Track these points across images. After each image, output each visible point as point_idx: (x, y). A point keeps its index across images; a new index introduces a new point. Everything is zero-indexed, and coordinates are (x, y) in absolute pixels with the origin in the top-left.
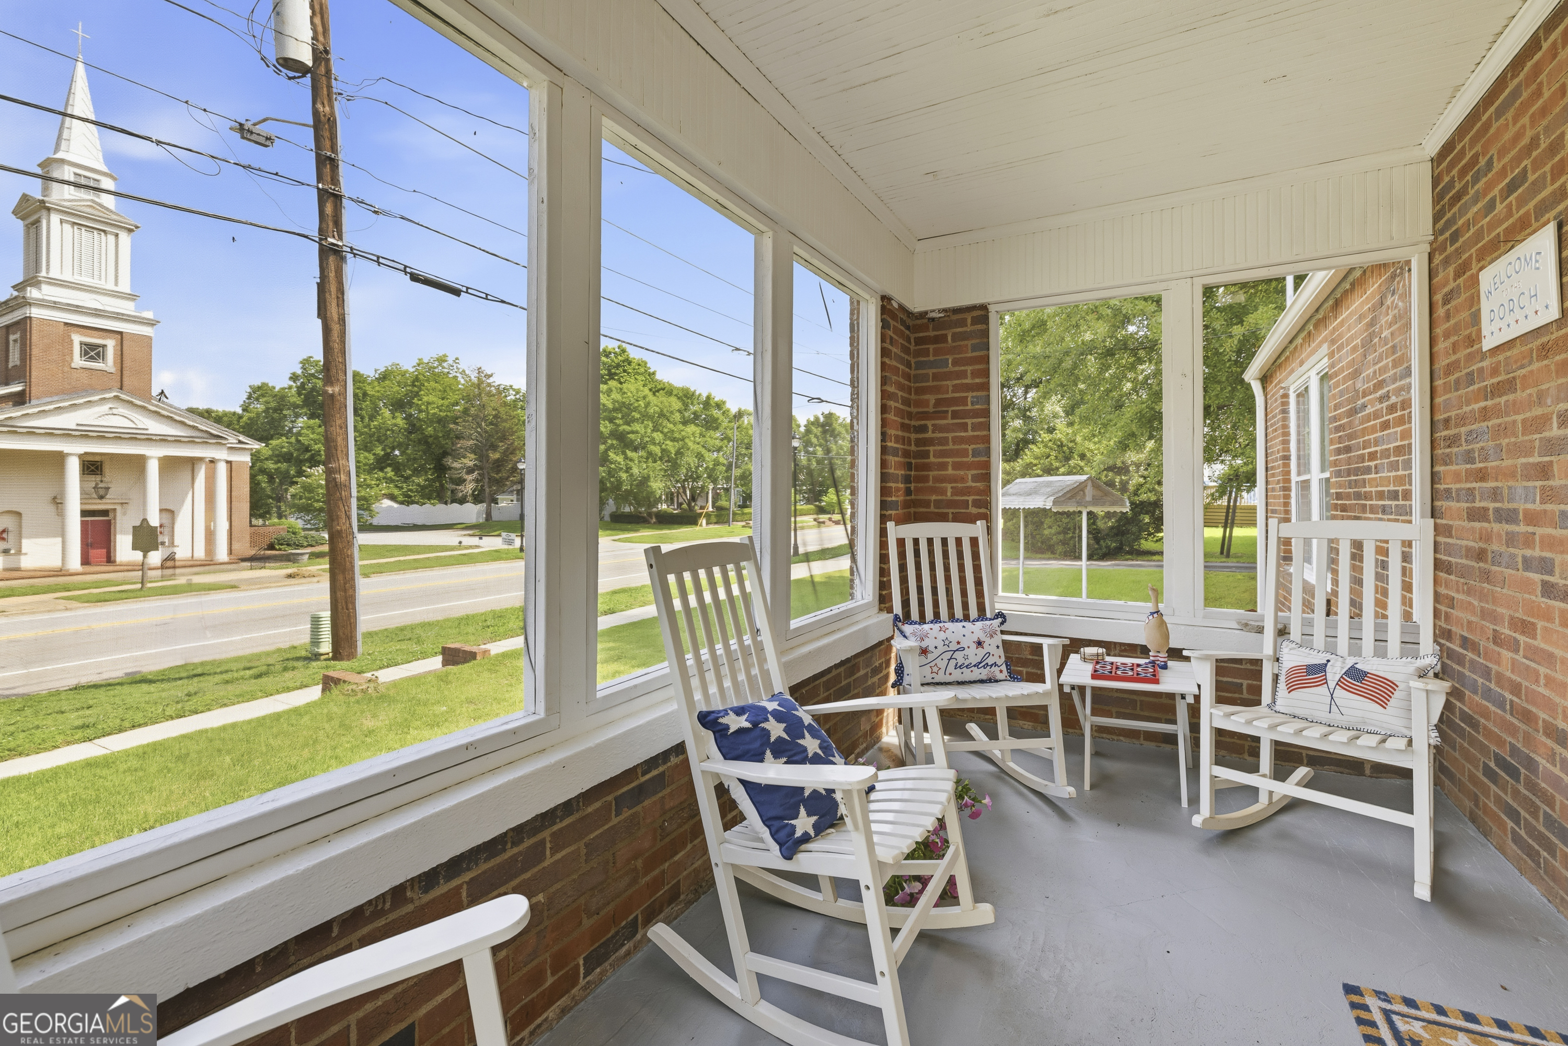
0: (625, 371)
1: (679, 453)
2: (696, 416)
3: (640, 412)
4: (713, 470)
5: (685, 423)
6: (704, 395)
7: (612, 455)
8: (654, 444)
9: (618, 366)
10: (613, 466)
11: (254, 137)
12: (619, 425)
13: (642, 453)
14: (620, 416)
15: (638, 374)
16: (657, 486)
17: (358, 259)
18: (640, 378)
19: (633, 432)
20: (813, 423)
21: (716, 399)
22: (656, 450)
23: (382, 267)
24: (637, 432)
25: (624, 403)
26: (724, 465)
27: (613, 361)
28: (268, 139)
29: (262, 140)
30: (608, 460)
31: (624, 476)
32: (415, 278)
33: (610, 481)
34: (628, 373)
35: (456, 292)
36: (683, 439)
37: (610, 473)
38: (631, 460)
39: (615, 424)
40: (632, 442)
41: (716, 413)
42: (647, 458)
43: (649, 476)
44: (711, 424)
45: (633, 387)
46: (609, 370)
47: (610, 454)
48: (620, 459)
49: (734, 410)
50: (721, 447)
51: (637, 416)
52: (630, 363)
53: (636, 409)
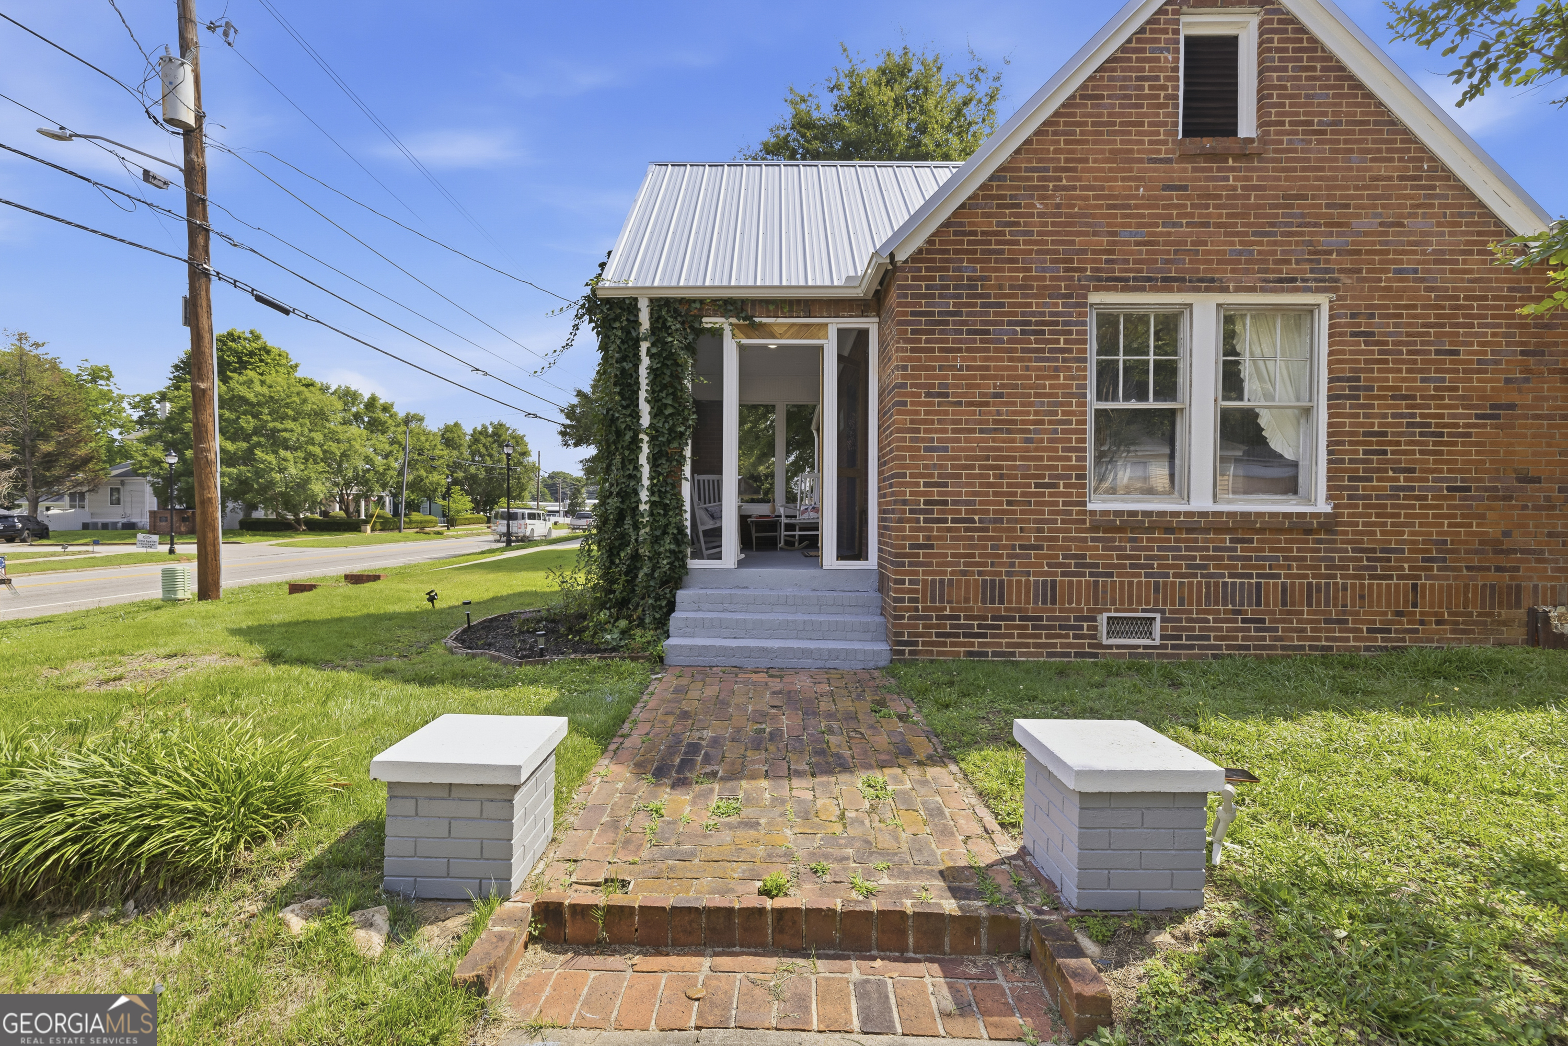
0: (261, 361)
1: (344, 455)
2: (357, 416)
3: (293, 410)
4: (383, 474)
5: (345, 422)
6: (366, 396)
7: (258, 453)
8: (313, 444)
9: (251, 354)
10: (262, 466)
11: (156, 182)
12: (267, 421)
13: (301, 454)
14: (266, 411)
15: (280, 365)
16: (319, 488)
17: (222, 282)
18: (282, 370)
19: (285, 430)
20: (481, 433)
21: (382, 401)
22: (317, 450)
23: (237, 290)
24: (292, 431)
25: (271, 397)
26: (395, 469)
27: (244, 347)
28: (165, 183)
29: (161, 184)
30: (255, 460)
31: (277, 476)
32: (259, 299)
33: (258, 483)
34: (267, 364)
35: (286, 312)
36: (349, 441)
37: (258, 474)
38: (285, 460)
39: (260, 420)
40: (286, 440)
41: (384, 417)
42: (306, 460)
43: (309, 478)
44: (375, 426)
45: (277, 379)
46: (240, 358)
47: (256, 452)
48: (271, 458)
49: (401, 414)
50: (391, 452)
51: (290, 412)
52: (268, 352)
53: (287, 405)
